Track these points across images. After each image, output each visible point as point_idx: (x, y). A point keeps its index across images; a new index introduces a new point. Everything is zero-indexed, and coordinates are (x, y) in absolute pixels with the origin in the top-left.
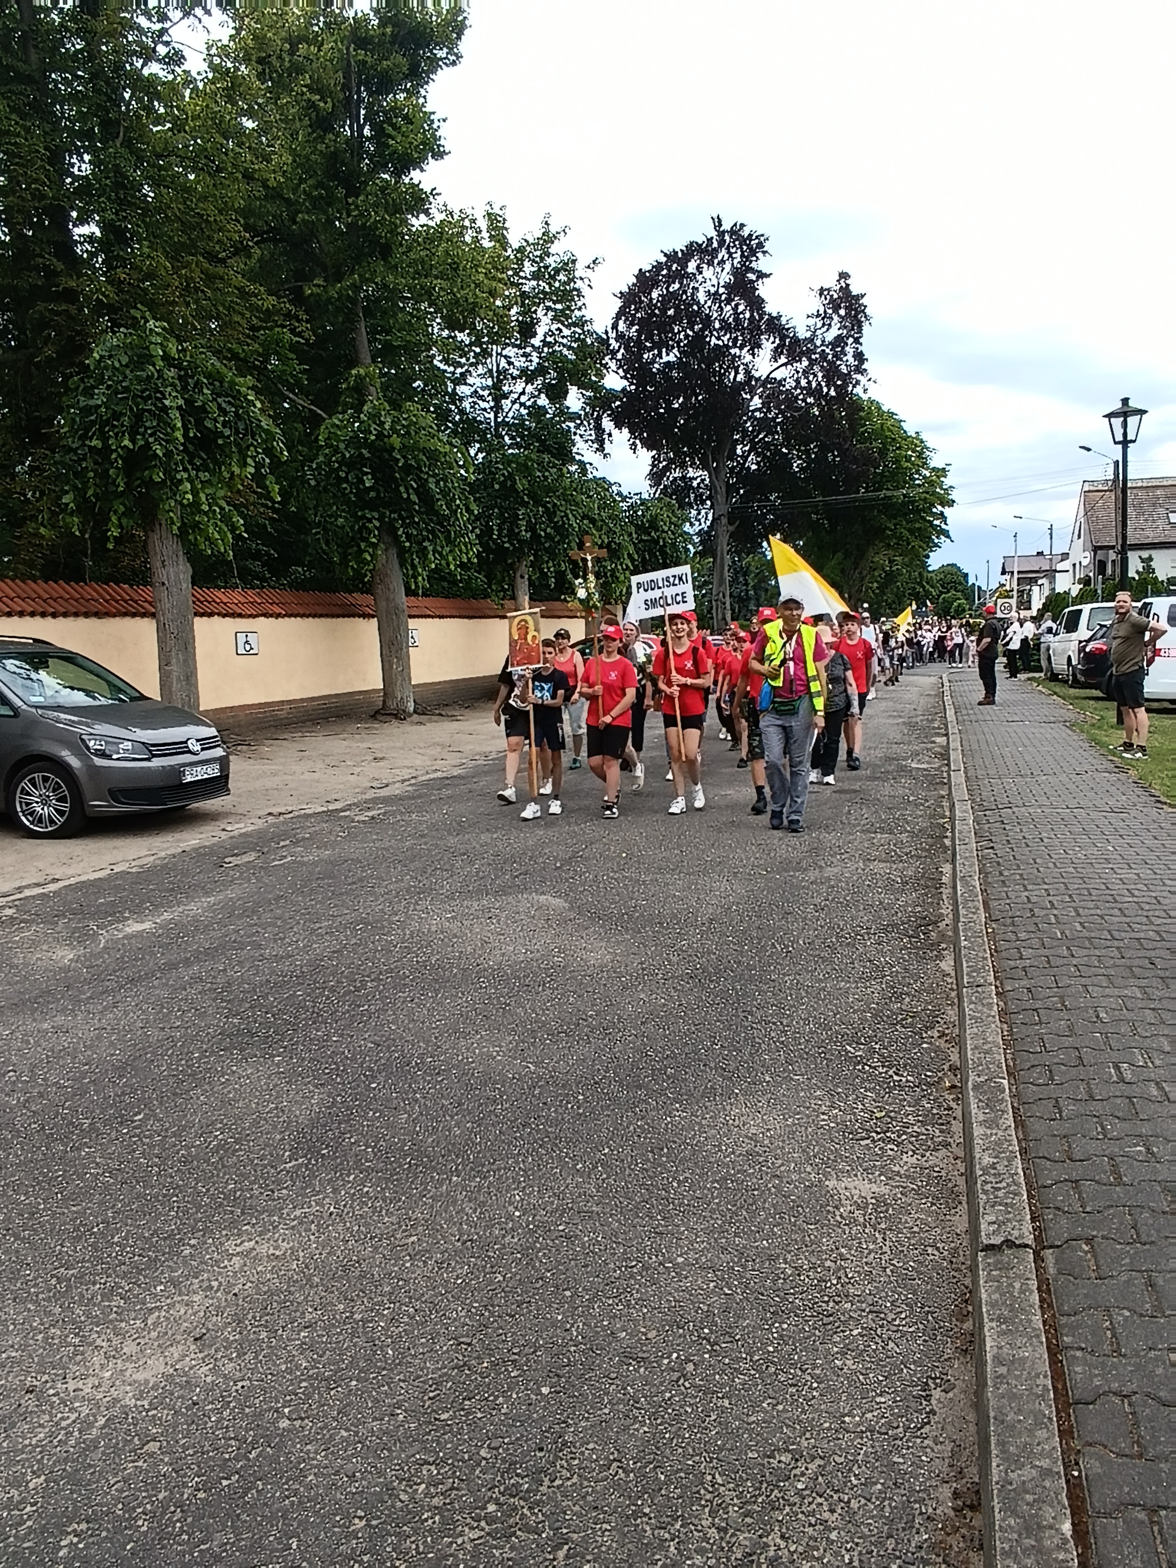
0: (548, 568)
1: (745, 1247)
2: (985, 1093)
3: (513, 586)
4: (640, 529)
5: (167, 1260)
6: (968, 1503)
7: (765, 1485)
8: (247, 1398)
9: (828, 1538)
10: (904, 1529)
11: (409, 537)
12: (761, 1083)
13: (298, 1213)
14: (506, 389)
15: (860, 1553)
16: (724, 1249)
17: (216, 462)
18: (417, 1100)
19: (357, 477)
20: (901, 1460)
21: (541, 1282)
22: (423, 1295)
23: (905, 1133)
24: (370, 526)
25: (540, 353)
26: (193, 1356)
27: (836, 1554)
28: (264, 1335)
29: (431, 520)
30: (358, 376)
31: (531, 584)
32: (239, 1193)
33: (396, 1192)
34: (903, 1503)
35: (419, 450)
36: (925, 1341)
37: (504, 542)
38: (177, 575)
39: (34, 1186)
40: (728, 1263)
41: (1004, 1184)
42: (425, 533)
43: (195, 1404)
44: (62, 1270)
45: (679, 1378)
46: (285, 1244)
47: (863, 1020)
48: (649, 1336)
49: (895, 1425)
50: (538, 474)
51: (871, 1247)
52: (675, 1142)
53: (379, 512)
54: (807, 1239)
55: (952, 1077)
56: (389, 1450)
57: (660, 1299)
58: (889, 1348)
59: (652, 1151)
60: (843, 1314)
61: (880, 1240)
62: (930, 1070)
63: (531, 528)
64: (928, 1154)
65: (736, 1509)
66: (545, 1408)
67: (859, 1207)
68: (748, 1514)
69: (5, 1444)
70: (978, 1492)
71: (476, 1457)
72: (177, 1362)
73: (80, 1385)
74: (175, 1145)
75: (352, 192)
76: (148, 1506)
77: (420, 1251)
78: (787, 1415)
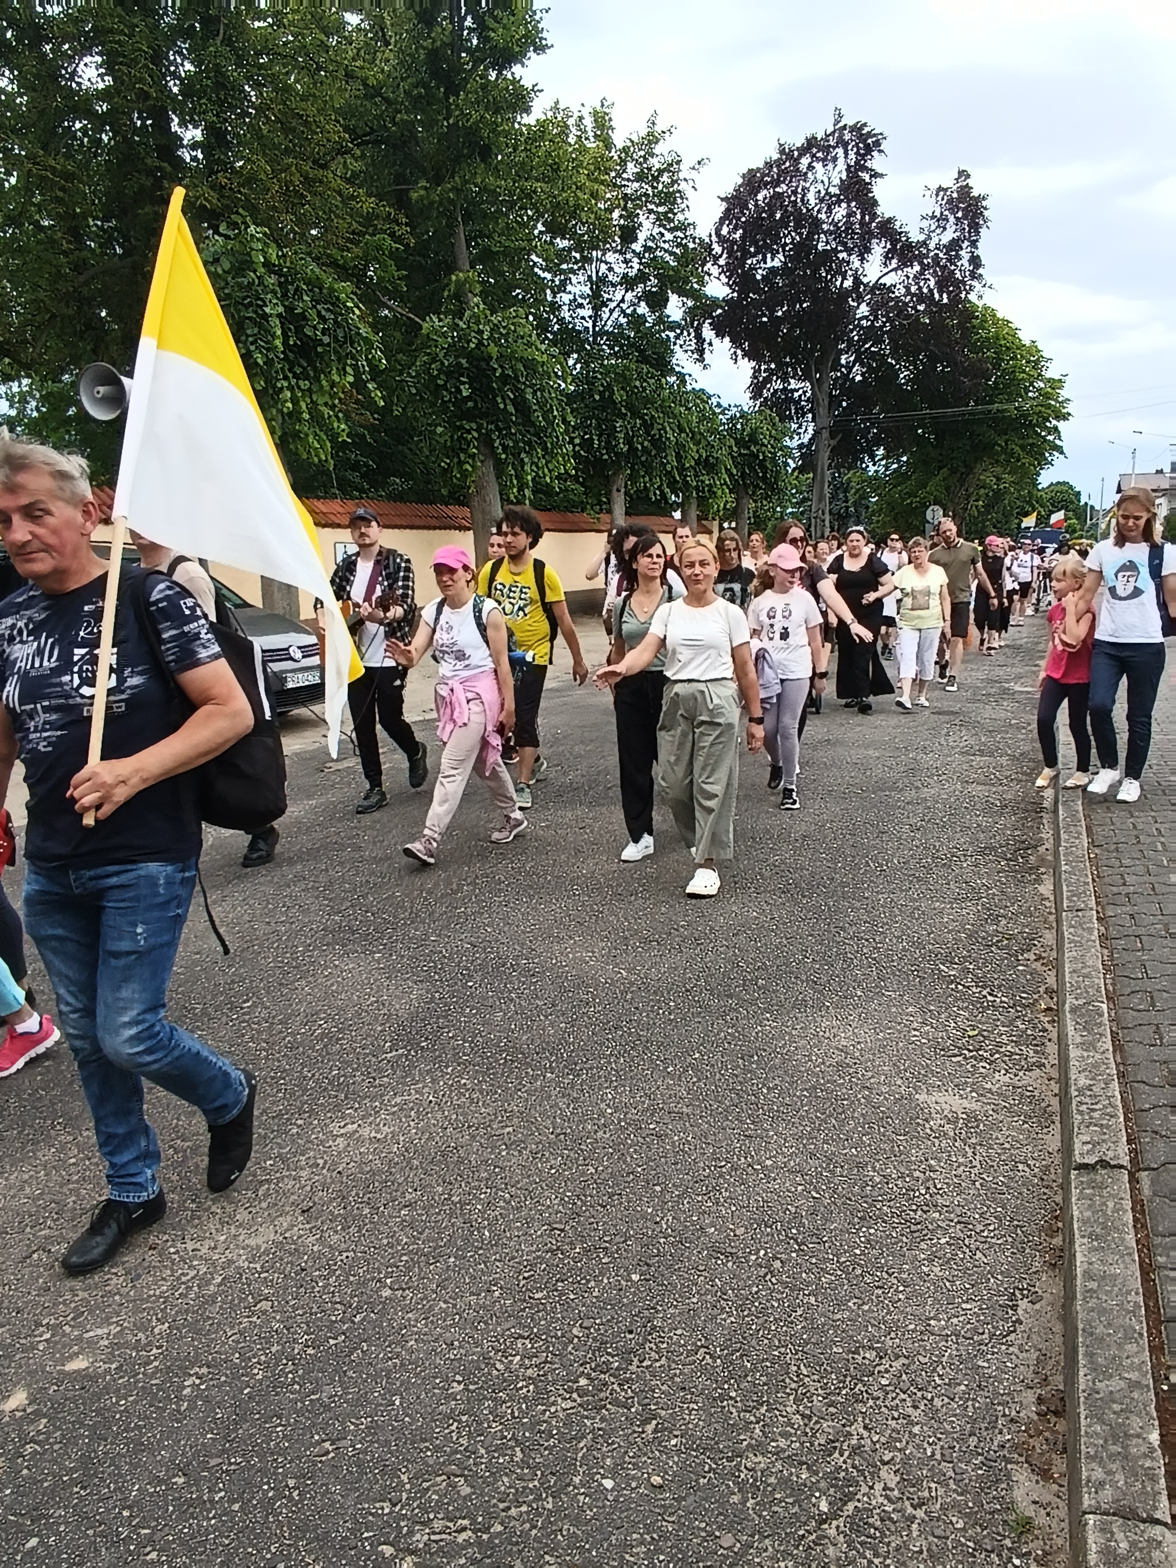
0: (645, 483)
1: (833, 1154)
2: (1082, 1016)
3: (609, 501)
4: (741, 442)
5: (275, 1137)
6: (1053, 1408)
7: (849, 1379)
8: (351, 1267)
9: (910, 1432)
10: (987, 1429)
11: (505, 448)
12: (852, 997)
13: (398, 1100)
14: (605, 296)
15: (942, 1448)
16: (812, 1155)
18: (512, 1000)
19: (455, 386)
20: (986, 1365)
21: (632, 1176)
22: (518, 1182)
23: (998, 1052)
24: (468, 436)
25: (640, 259)
26: (301, 1226)
27: (919, 1447)
28: (366, 1211)
29: (528, 431)
30: (457, 281)
31: (628, 497)
32: (342, 1079)
33: (493, 1085)
34: (987, 1405)
35: (517, 360)
36: (1013, 1253)
37: (602, 455)
40: (816, 1168)
41: (1100, 1106)
42: (521, 445)
43: (303, 1270)
44: (179, 1142)
45: (766, 1274)
46: (386, 1128)
47: (957, 940)
48: (737, 1233)
49: (981, 1331)
50: (638, 383)
51: (961, 1160)
52: (765, 1050)
53: (476, 422)
54: (896, 1149)
55: (1049, 999)
56: (486, 1323)
57: (749, 1199)
58: (977, 1257)
59: (742, 1058)
60: (931, 1223)
61: (970, 1154)
62: (1024, 992)
63: (629, 441)
64: (1021, 1074)
65: (820, 1398)
66: (635, 1294)
67: (949, 1122)
68: (831, 1404)
69: (132, 1293)
70: (1062, 1399)
71: (567, 1335)
72: (286, 1231)
73: (198, 1246)
74: (281, 1032)
75: (453, 89)
76: (263, 1358)
77: (515, 1141)
78: (873, 1315)
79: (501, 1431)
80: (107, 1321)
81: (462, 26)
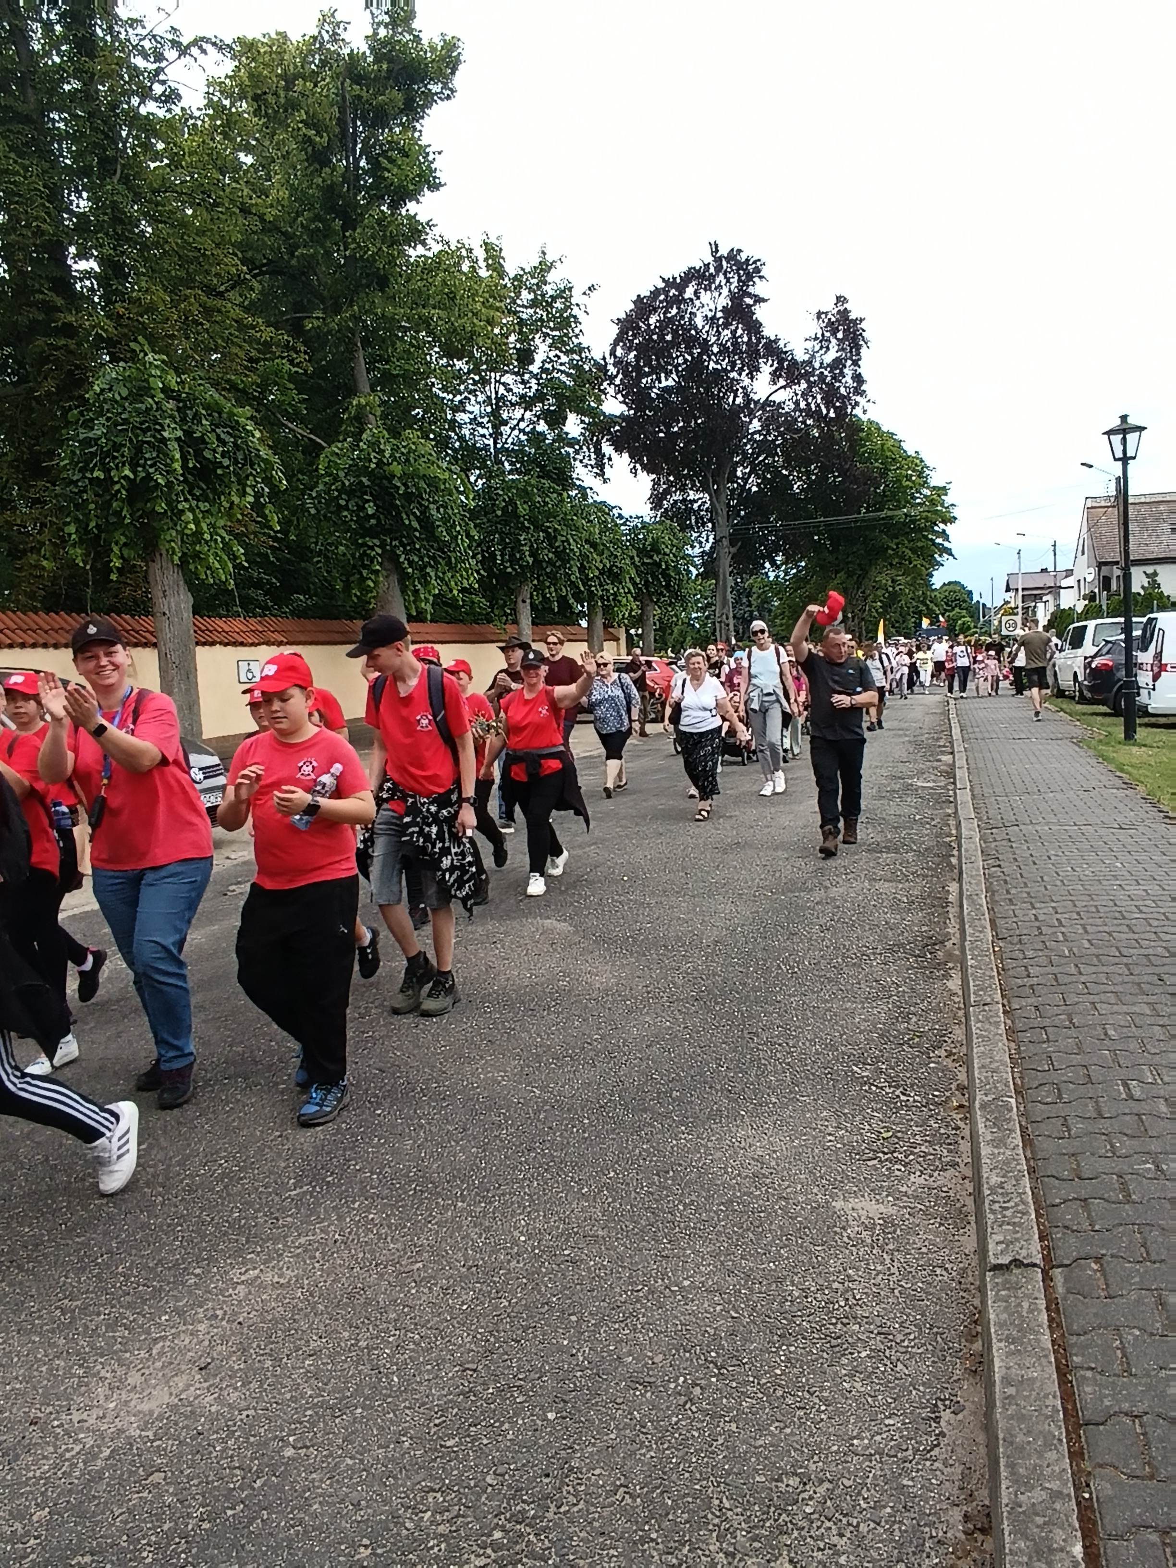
0: (551, 593)
1: (751, 1269)
2: (992, 1112)
3: (515, 610)
4: (642, 552)
5: (172, 1290)
6: (979, 1526)
7: (773, 1509)
8: (252, 1426)
9: (837, 1563)
10: (914, 1553)
11: (411, 563)
12: (767, 1104)
13: (302, 1240)
14: (505, 416)
16: (730, 1272)
17: (216, 492)
18: (421, 1126)
19: (357, 505)
20: (911, 1483)
21: (546, 1307)
22: (428, 1321)
23: (912, 1153)
24: (371, 553)
25: (538, 380)
26: (198, 1385)
28: (268, 1363)
29: (432, 546)
30: (359, 405)
31: (533, 607)
32: (243, 1222)
33: (400, 1218)
34: (913, 1527)
35: (419, 477)
36: (933, 1362)
37: (506, 567)
38: (178, 604)
39: (38, 1218)
40: (734, 1286)
41: (1012, 1204)
42: (426, 559)
43: (199, 1434)
44: (66, 1301)
45: (686, 1403)
46: (289, 1272)
47: (869, 1040)
48: (656, 1360)
49: (904, 1447)
50: (539, 499)
51: (879, 1268)
52: (680, 1165)
53: (379, 539)
54: (814, 1260)
55: (960, 1096)
56: (395, 1477)
57: (667, 1322)
58: (898, 1369)
59: (658, 1175)
60: (851, 1336)
61: (888, 1261)
62: (936, 1090)
63: (533, 554)
64: (936, 1174)
65: (744, 1533)
66: (551, 1434)
67: (866, 1228)
68: (756, 1539)
69: (9, 1477)
70: (988, 1515)
71: (482, 1484)
72: (182, 1391)
73: (84, 1416)
74: (179, 1174)
75: (350, 224)
76: (153, 1538)
77: (425, 1277)
78: (798, 1438)
81: (357, 167)
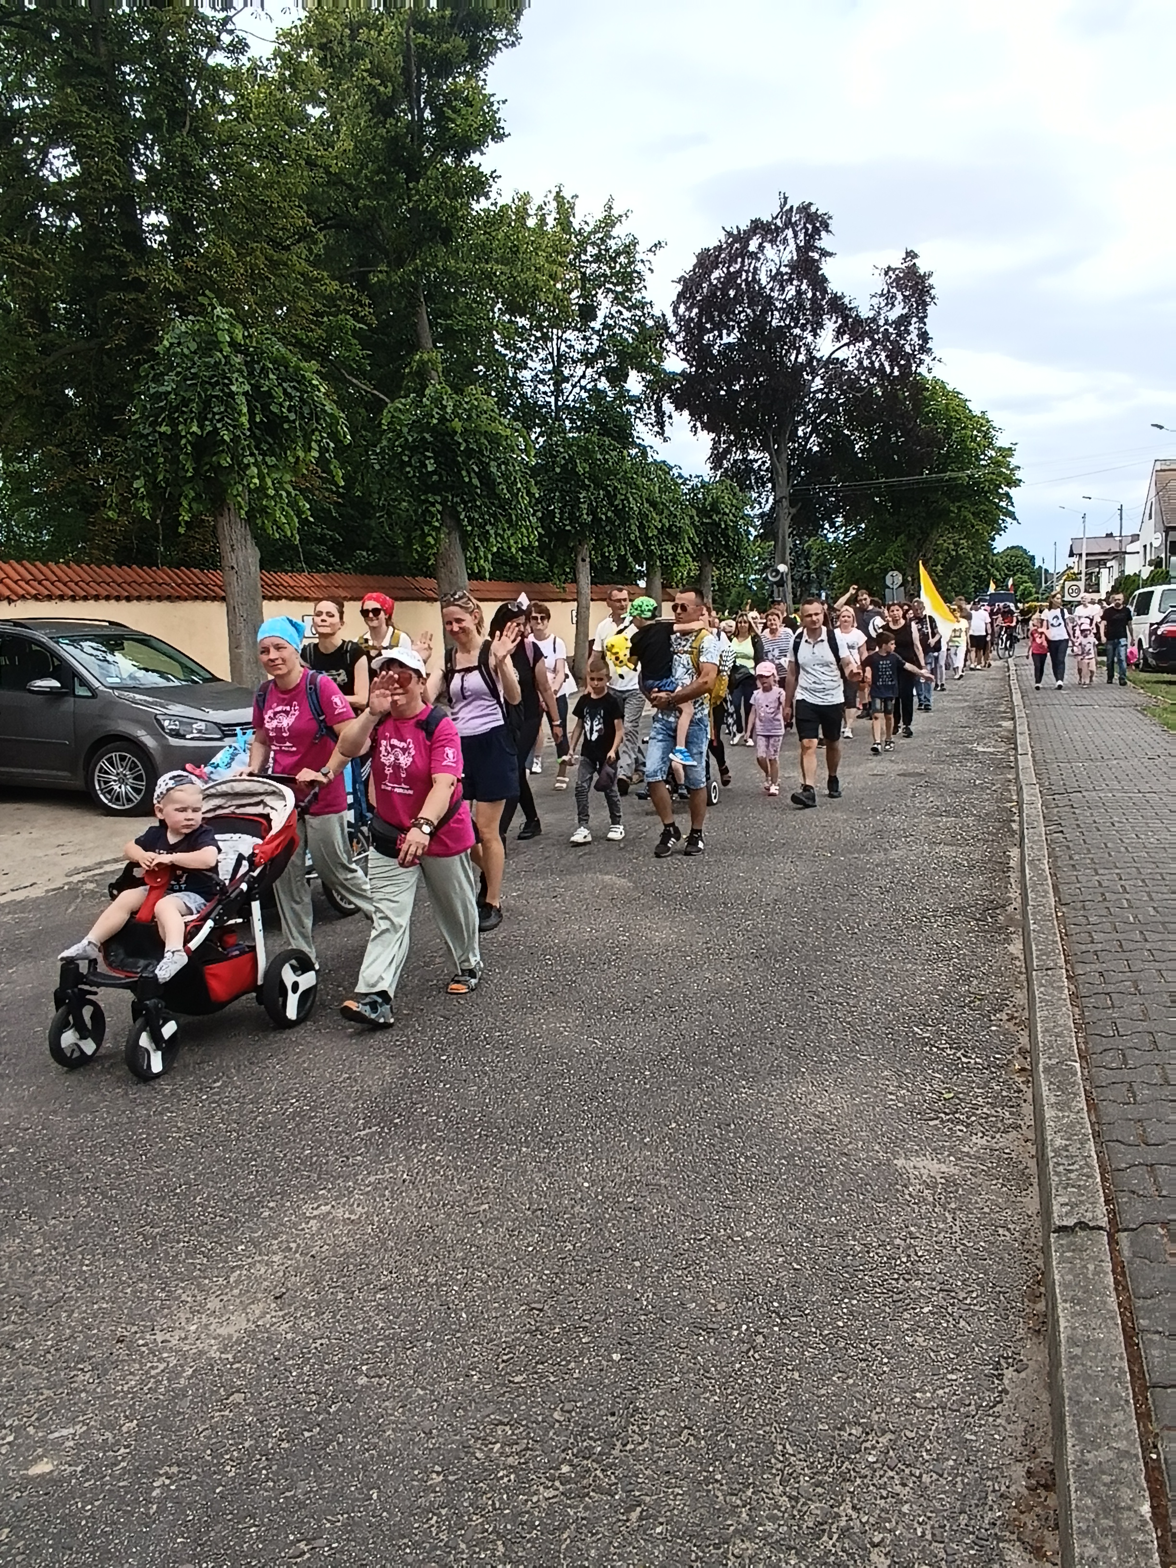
0: (610, 552)
1: (812, 1223)
2: (1056, 1075)
3: (574, 570)
4: (702, 512)
5: (246, 1221)
6: (1043, 1482)
7: (835, 1457)
8: (326, 1354)
9: (900, 1511)
10: (977, 1506)
11: (471, 520)
12: (828, 1062)
13: (372, 1179)
14: (566, 373)
15: (933, 1527)
16: (792, 1225)
17: (281, 446)
18: (486, 1073)
19: (420, 461)
20: (973, 1438)
21: (610, 1252)
22: (495, 1261)
23: (974, 1114)
24: (432, 509)
25: (600, 336)
26: (273, 1314)
27: (908, 1527)
28: (341, 1296)
29: (493, 504)
30: (420, 361)
31: (592, 567)
32: (315, 1159)
33: (467, 1161)
34: (976, 1481)
35: (481, 434)
36: (997, 1320)
37: (565, 525)
38: (246, 559)
39: (119, 1148)
40: (796, 1238)
41: (1076, 1166)
42: (487, 517)
43: (276, 1359)
44: (148, 1228)
45: (749, 1350)
46: (360, 1208)
47: (930, 1002)
48: (719, 1308)
49: (967, 1402)
50: (599, 456)
51: (941, 1226)
52: (742, 1119)
53: (441, 496)
54: (876, 1216)
55: (1022, 1059)
56: (465, 1409)
57: (730, 1272)
58: (960, 1326)
59: (719, 1127)
60: (913, 1292)
61: (950, 1220)
62: (998, 1053)
63: (592, 512)
64: (998, 1136)
66: (616, 1374)
67: (928, 1187)
68: (819, 1484)
69: (99, 1390)
70: (1052, 1472)
71: (550, 1419)
72: (259, 1319)
73: (168, 1337)
74: (252, 1112)
75: (413, 176)
76: (235, 1453)
77: (491, 1219)
78: (858, 1389)
79: (482, 1524)
80: (73, 1421)
81: (421, 117)
